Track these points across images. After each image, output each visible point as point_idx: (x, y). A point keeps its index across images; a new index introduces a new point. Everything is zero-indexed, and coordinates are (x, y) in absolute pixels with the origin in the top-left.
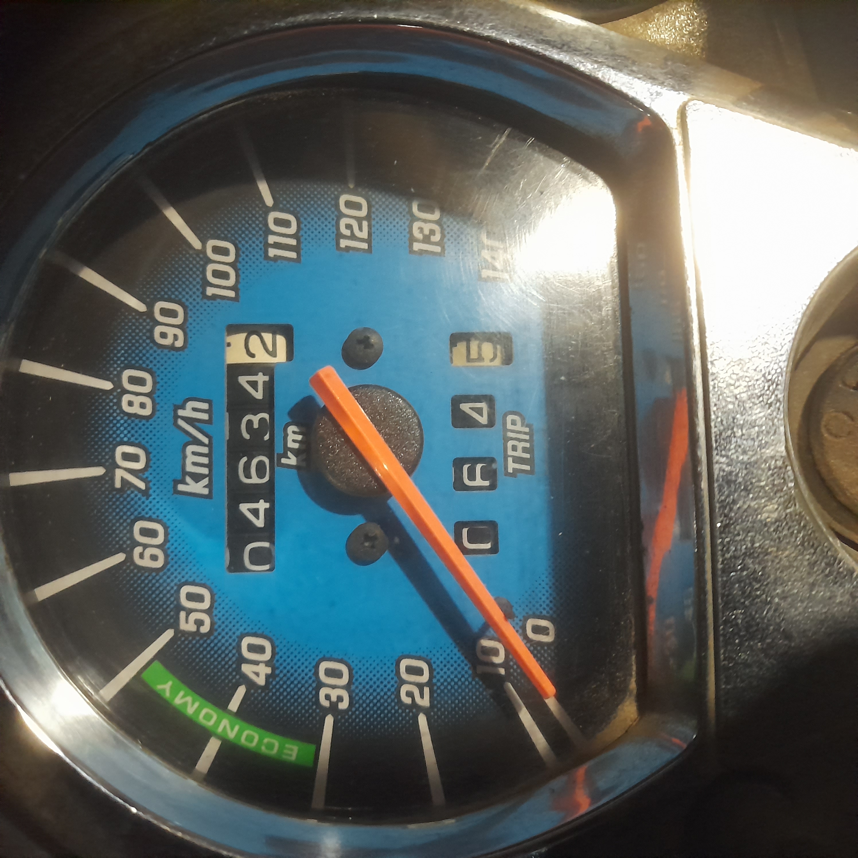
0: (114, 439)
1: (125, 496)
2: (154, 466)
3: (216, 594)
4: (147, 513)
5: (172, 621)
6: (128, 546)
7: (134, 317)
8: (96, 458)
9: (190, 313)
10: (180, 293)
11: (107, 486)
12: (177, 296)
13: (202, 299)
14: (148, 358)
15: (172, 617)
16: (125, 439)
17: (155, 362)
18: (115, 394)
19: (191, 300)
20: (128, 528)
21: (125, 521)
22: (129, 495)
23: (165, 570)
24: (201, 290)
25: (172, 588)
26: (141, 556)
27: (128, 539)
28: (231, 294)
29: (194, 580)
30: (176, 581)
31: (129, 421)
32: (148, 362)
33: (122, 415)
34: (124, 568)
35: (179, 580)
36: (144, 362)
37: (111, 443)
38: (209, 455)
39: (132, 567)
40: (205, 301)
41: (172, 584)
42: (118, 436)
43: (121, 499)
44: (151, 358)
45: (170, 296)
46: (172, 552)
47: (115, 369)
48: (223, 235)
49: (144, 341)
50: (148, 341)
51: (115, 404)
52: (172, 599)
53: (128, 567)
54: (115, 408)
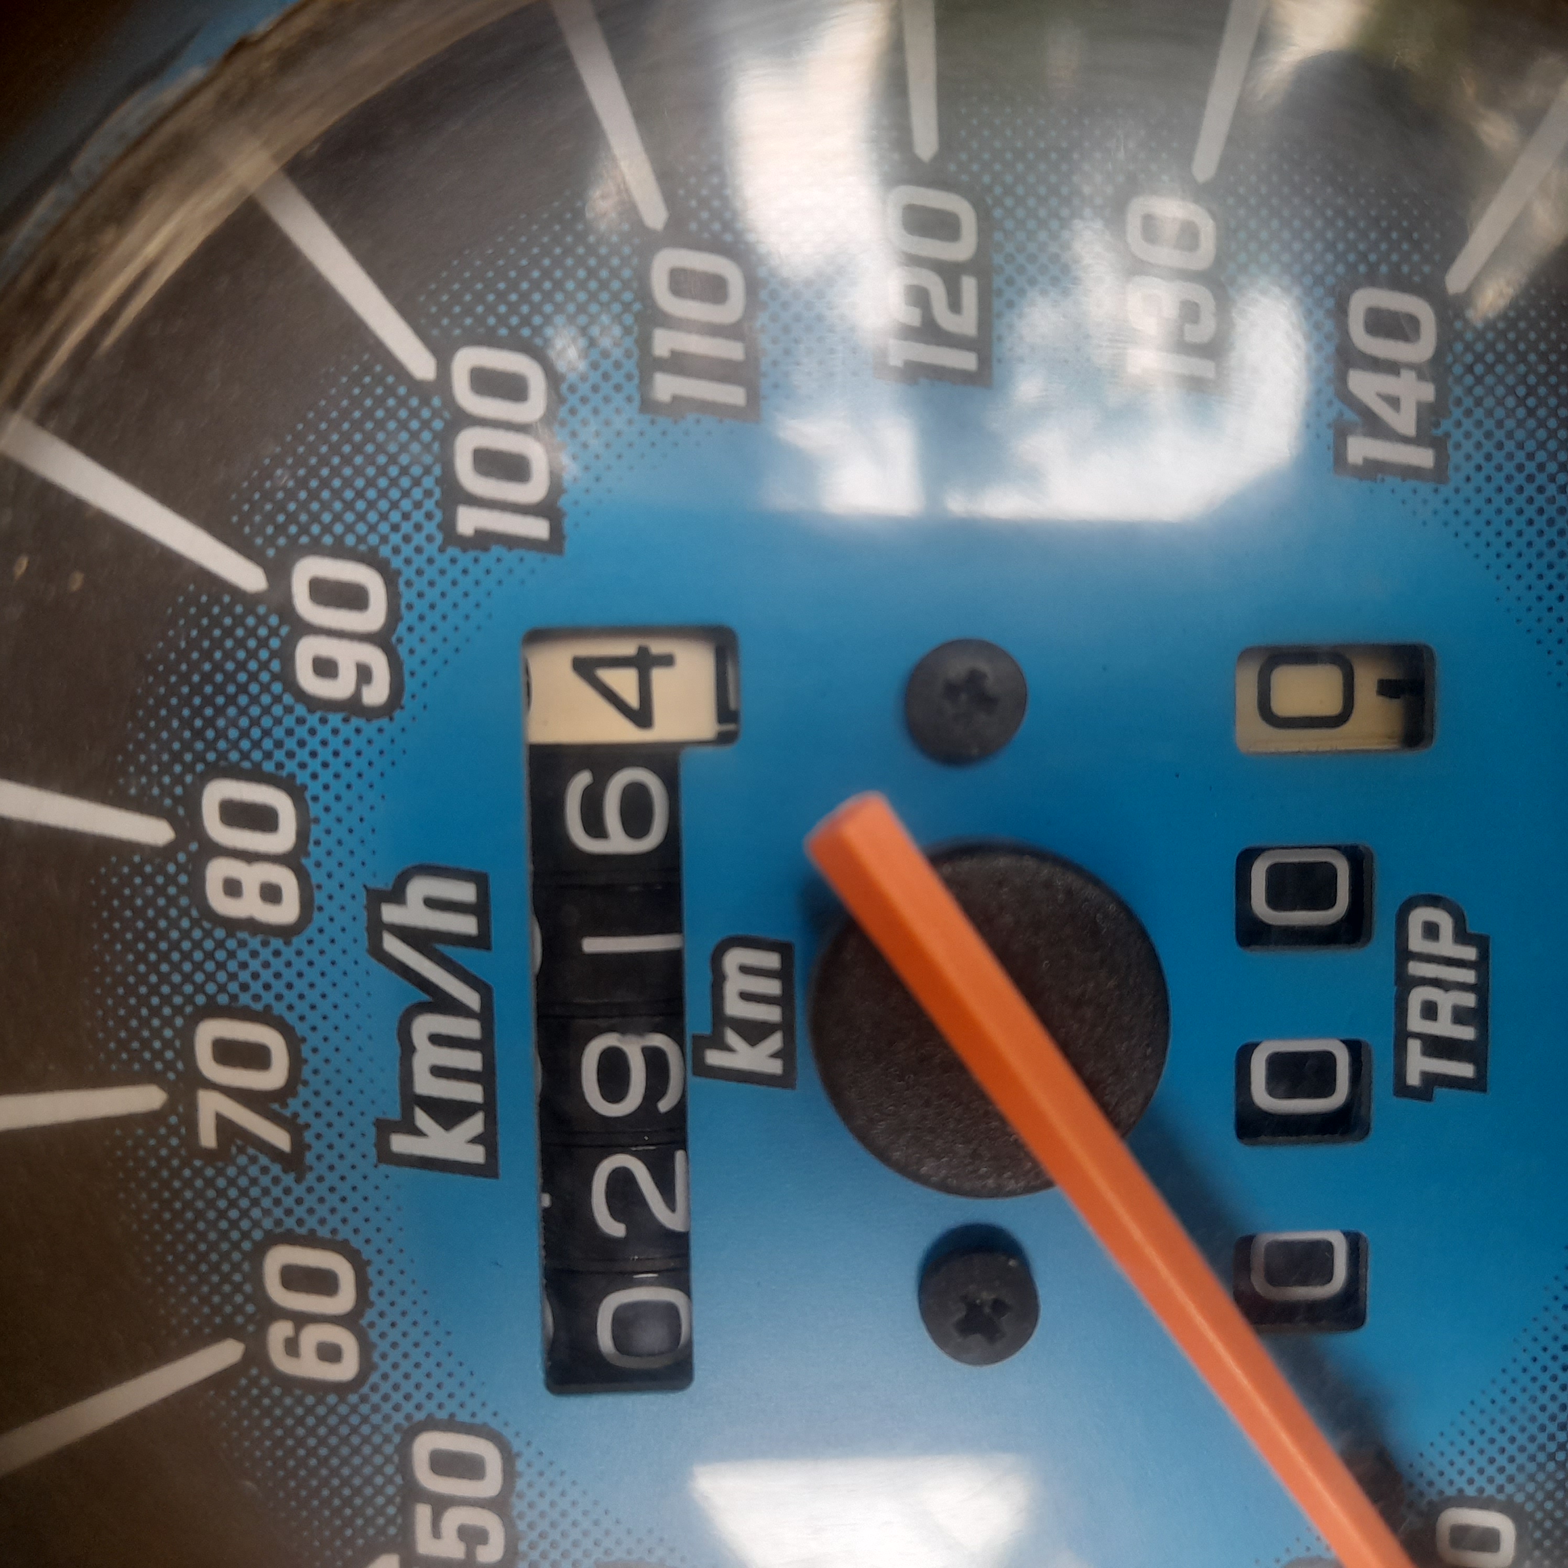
0: (189, 999)
1: (231, 1171)
2: (316, 1082)
3: (518, 1455)
4: (300, 1222)
5: (392, 1531)
6: (250, 1319)
7: (228, 610)
8: (135, 1056)
9: (408, 596)
10: (372, 528)
11: (174, 1142)
12: (361, 539)
13: (442, 550)
14: (279, 744)
15: (391, 1521)
16: (223, 999)
17: (303, 755)
18: (182, 857)
19: (407, 550)
20: (246, 1266)
21: (236, 1246)
22: (242, 1171)
23: (365, 1389)
24: (438, 516)
25: (387, 1439)
26: (292, 1346)
27: (248, 1299)
28: (538, 529)
29: (452, 1416)
30: (398, 1418)
31: (231, 944)
32: (279, 755)
33: (207, 925)
34: (243, 1382)
35: (408, 1417)
36: (268, 755)
37: (178, 1010)
38: (484, 1045)
39: (265, 1381)
40: (452, 551)
41: (388, 1429)
42: (200, 989)
43: (221, 1183)
44: (291, 744)
45: (339, 540)
46: (383, 1335)
47: (178, 780)
48: (503, 332)
49: (265, 688)
50: (277, 688)
51: (182, 890)
52: (389, 1470)
53: (254, 1382)
54: (184, 901)
